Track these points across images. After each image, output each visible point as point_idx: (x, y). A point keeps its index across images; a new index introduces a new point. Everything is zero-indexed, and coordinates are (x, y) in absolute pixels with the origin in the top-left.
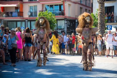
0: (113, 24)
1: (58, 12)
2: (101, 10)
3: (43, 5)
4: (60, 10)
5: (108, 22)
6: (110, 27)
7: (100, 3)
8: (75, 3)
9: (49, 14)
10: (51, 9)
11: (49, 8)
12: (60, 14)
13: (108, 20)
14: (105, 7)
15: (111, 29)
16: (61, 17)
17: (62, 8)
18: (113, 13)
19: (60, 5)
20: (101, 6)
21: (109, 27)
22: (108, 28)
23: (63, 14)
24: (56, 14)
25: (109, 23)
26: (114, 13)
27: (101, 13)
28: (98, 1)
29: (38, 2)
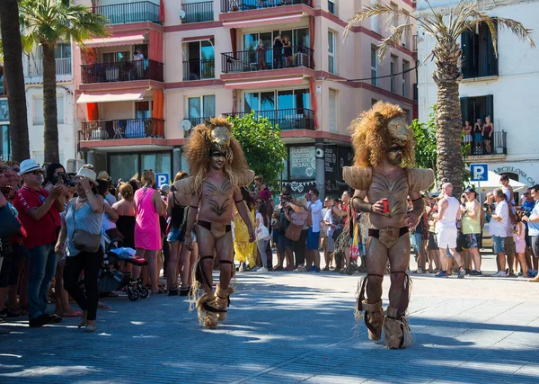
0: (490, 161)
1: (293, 116)
2: (448, 109)
3: (236, 92)
4: (300, 108)
5: (472, 154)
6: (482, 172)
7: (442, 84)
8: (352, 84)
9: (258, 124)
10: (268, 106)
11: (257, 104)
12: (298, 125)
13: (473, 144)
14: (462, 99)
15: (485, 177)
16: (303, 135)
17: (307, 105)
18: (488, 119)
19: (300, 94)
20: (447, 94)
21: (479, 170)
22: (476, 173)
23: (309, 123)
24: (285, 126)
25: (476, 157)
26: (492, 121)
27: (448, 119)
28: (435, 77)
29: (220, 82)
